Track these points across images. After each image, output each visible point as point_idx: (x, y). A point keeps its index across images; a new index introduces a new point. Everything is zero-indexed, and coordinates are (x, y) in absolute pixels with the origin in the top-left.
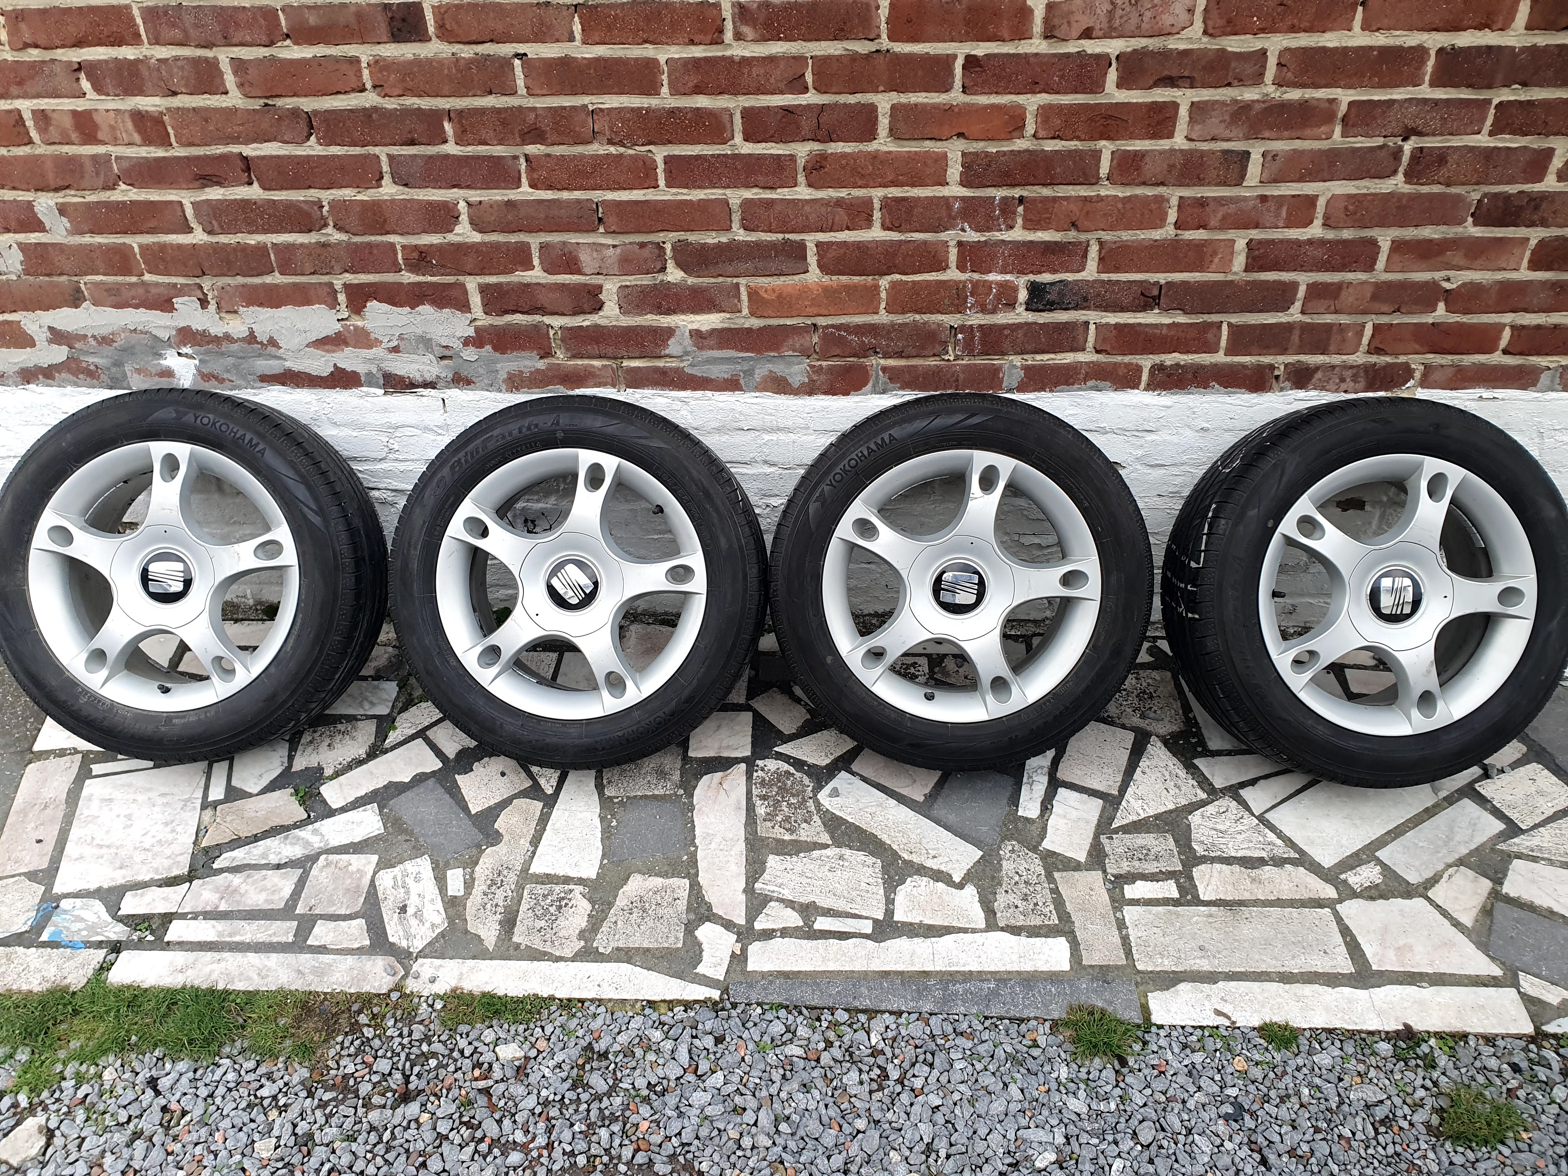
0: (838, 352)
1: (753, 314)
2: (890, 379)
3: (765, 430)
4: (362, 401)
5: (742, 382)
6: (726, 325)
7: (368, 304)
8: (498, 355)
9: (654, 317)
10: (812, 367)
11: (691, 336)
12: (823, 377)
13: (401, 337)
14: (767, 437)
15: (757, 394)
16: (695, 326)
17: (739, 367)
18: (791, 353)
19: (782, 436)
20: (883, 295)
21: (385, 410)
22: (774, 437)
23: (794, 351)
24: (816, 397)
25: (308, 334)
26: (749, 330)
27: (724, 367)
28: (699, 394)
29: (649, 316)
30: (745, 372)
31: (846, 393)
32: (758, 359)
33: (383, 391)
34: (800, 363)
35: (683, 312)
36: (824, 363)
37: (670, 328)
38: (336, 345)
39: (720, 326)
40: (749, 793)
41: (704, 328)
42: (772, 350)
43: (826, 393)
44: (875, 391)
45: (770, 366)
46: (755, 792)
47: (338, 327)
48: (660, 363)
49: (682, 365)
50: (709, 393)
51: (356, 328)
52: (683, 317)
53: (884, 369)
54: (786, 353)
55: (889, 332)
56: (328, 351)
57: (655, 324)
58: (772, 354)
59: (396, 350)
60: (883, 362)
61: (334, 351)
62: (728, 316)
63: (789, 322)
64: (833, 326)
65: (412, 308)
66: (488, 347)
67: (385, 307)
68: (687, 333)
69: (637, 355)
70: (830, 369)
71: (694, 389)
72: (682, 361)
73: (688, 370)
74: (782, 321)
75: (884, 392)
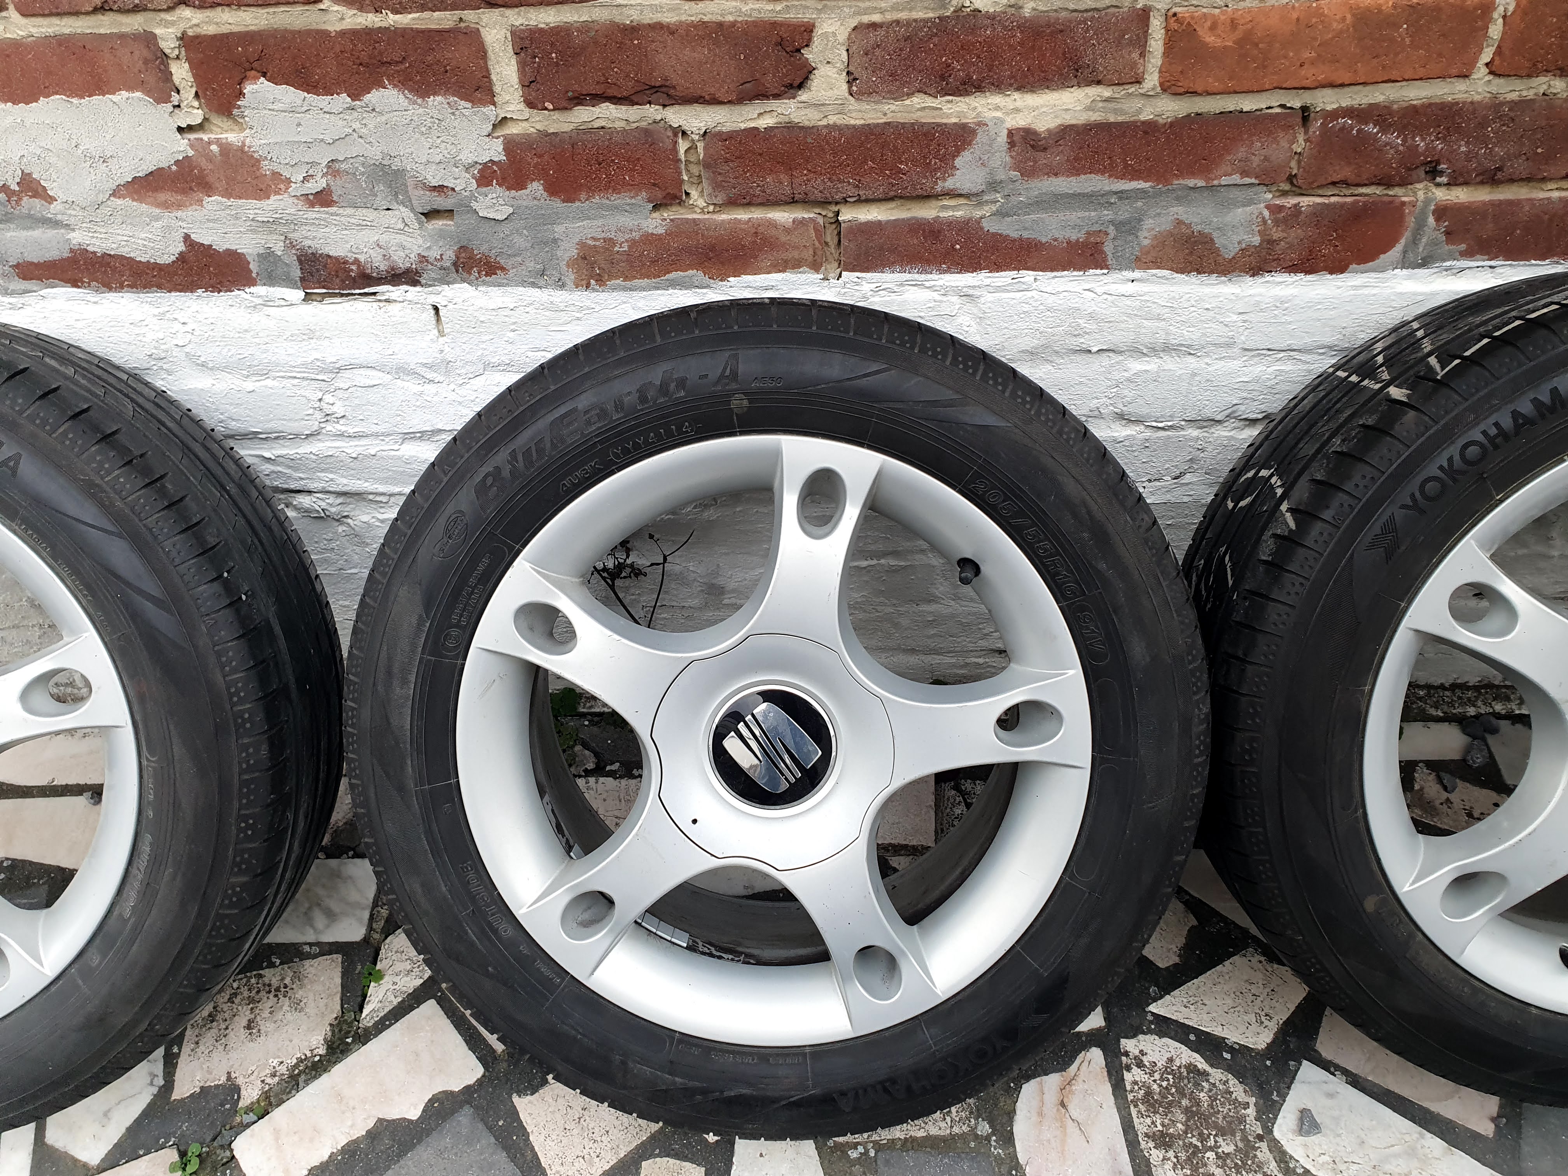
0: (1346, 172)
1: (1168, 87)
2: (1448, 233)
3: (1136, 351)
4: (256, 317)
5: (1108, 248)
6: (1095, 117)
7: (249, 88)
8: (557, 204)
9: (930, 102)
10: (1275, 210)
11: (1012, 144)
12: (1296, 234)
13: (333, 168)
14: (1136, 366)
15: (1137, 274)
16: (1020, 121)
17: (1107, 214)
18: (1236, 179)
19: (1171, 364)
20: (1496, 30)
21: (310, 334)
22: (1151, 365)
23: (1244, 173)
24: (1268, 277)
25: (113, 164)
26: (1149, 128)
27: (1075, 216)
28: (1005, 277)
29: (918, 101)
30: (1119, 225)
31: (1338, 267)
32: (1159, 194)
33: (302, 294)
34: (1250, 202)
35: (999, 86)
36: (1305, 202)
37: (964, 127)
38: (184, 192)
39: (1081, 118)
40: (1128, 1127)
41: (1044, 124)
42: (1192, 174)
43: (1293, 269)
44: (1406, 263)
45: (1179, 211)
46: (1141, 1125)
47: (182, 146)
48: (927, 212)
49: (978, 213)
50: (1028, 276)
51: (226, 149)
52: (997, 99)
53: (1441, 212)
54: (1224, 180)
55: (1483, 124)
56: (166, 206)
57: (927, 118)
58: (1191, 182)
59: (323, 199)
60: (1441, 195)
61: (180, 206)
62: (1107, 92)
63: (1248, 104)
64: (1349, 112)
65: (355, 96)
66: (536, 187)
67: (288, 95)
68: (1003, 138)
69: (879, 194)
70: (1318, 213)
71: (997, 267)
72: (980, 204)
73: (991, 226)
74: (1231, 104)
75: (1425, 263)
